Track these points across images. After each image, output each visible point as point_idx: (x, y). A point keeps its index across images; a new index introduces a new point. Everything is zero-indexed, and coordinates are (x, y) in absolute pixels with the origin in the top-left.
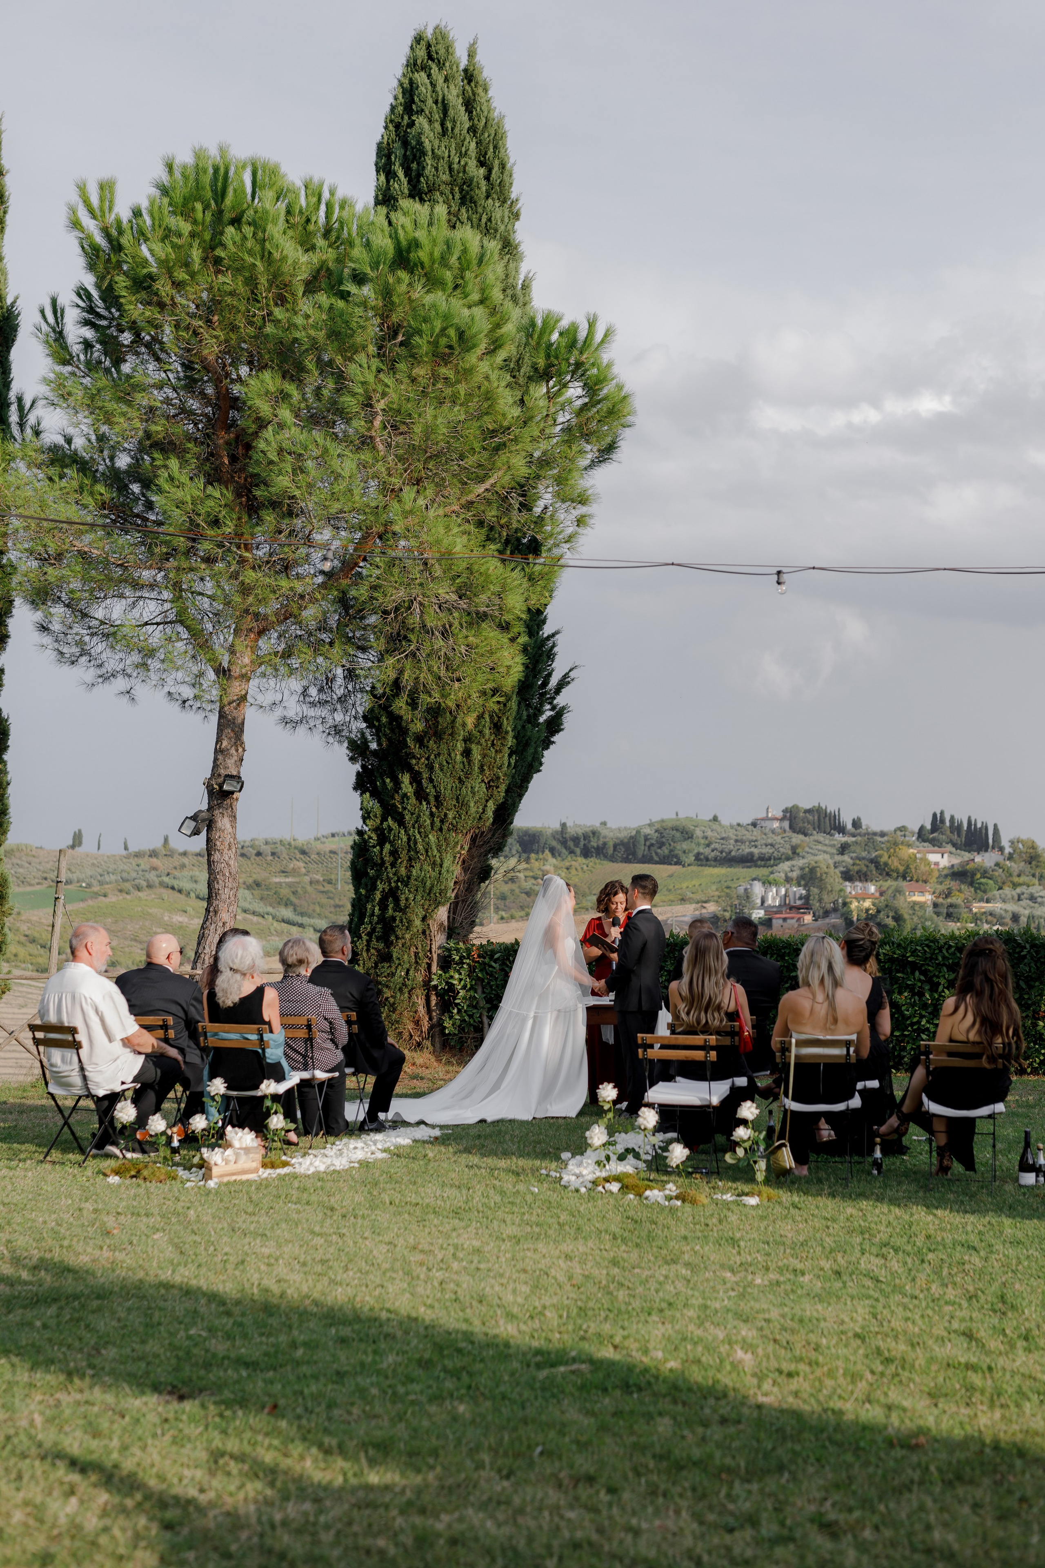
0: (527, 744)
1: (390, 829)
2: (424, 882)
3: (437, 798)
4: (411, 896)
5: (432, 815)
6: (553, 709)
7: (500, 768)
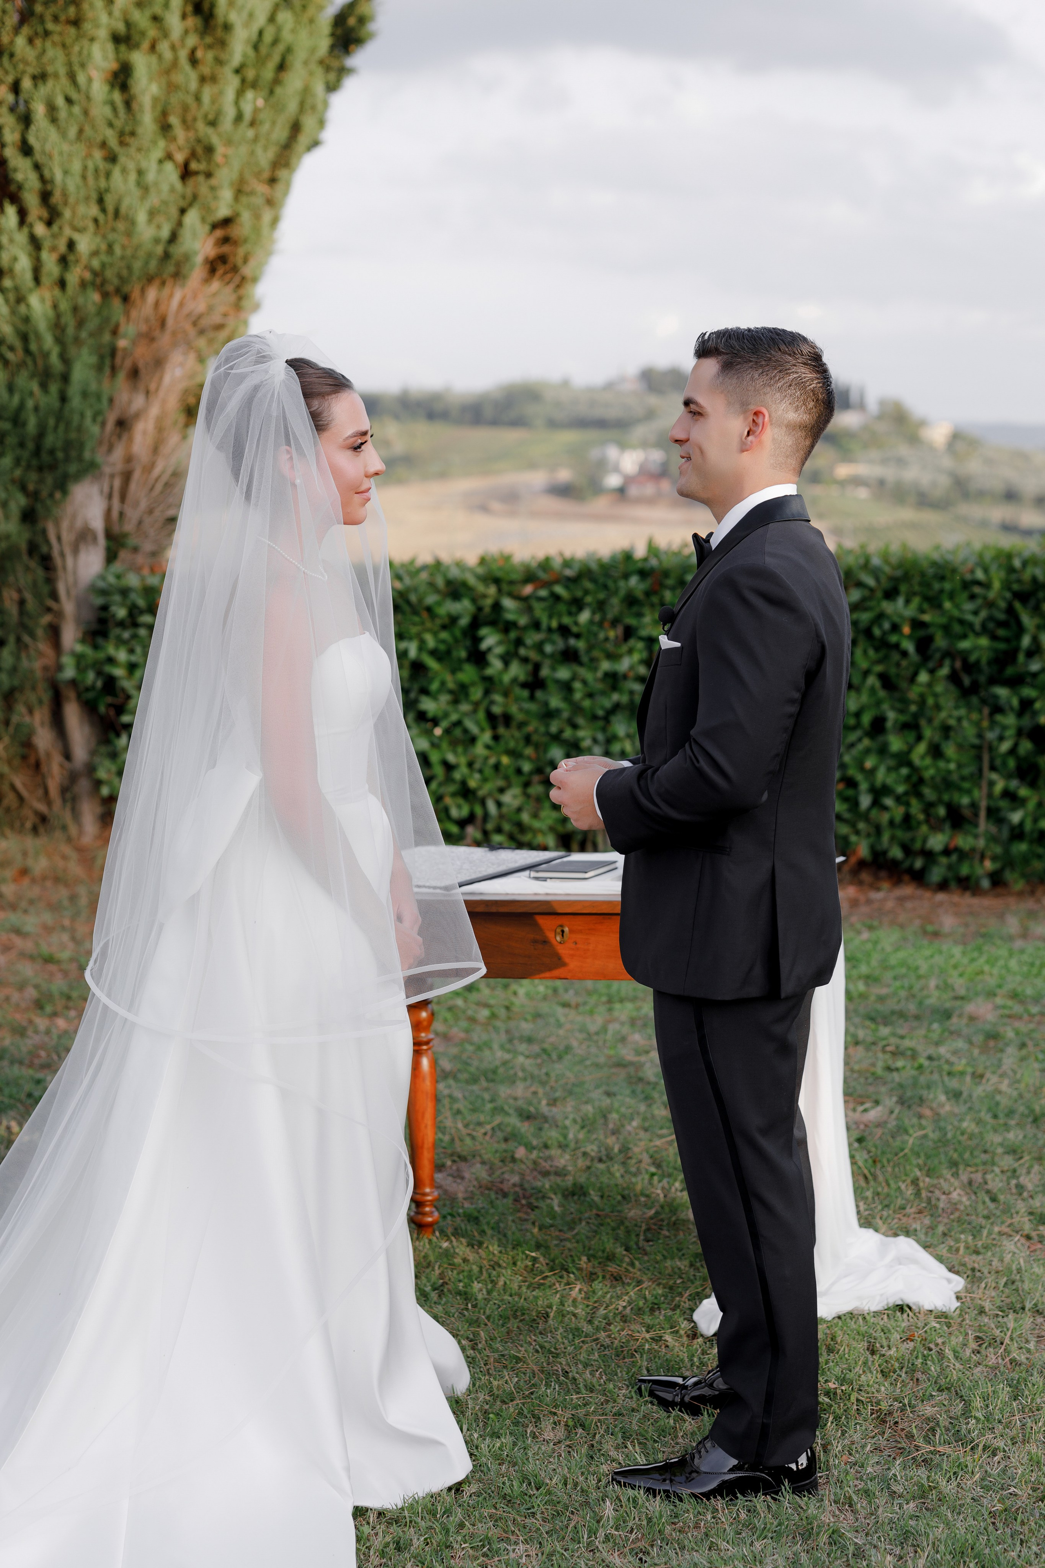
2: (17, 421)
5: (35, 244)
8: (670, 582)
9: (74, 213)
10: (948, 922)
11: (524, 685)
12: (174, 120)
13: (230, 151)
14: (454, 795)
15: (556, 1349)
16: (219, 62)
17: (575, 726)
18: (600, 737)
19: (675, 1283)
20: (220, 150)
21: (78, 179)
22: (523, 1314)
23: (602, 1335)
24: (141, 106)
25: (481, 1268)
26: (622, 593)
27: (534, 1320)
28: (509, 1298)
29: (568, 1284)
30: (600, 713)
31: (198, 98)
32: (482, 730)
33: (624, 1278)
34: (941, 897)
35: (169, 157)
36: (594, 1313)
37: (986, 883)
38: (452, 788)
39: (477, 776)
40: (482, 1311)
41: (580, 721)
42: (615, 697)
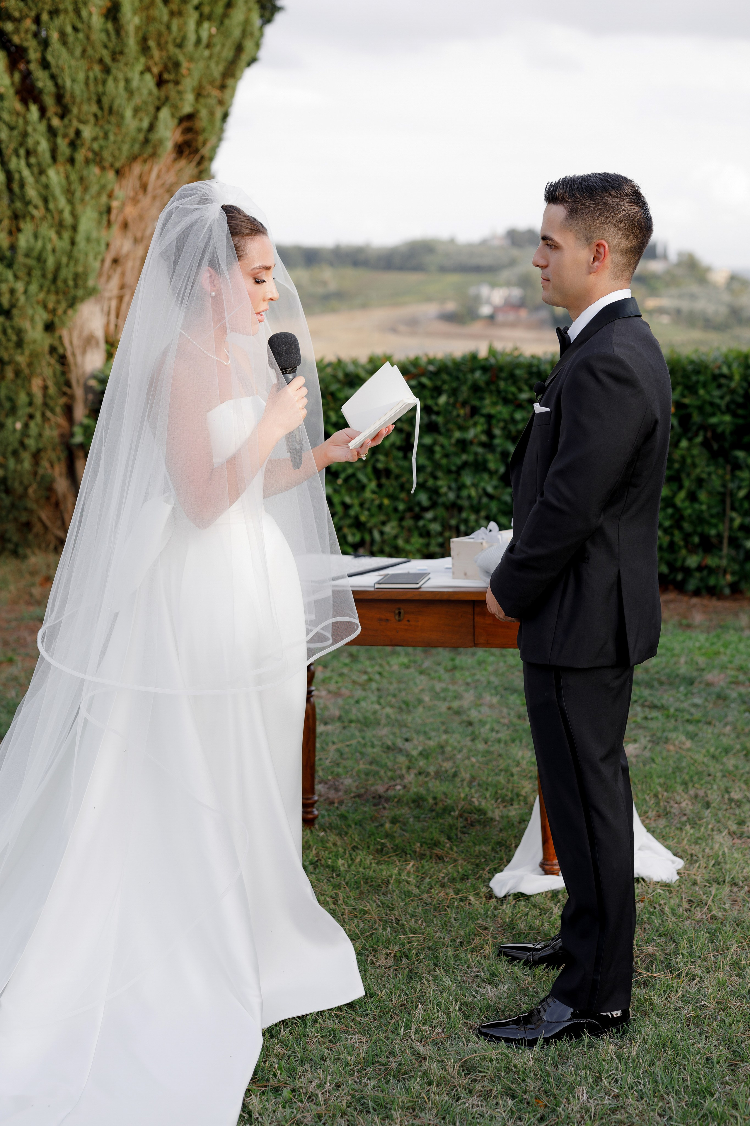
2: (40, 259)
3: (59, 98)
4: (20, 286)
5: (52, 132)
7: (180, 46)
8: (504, 375)
9: (80, 109)
10: (698, 618)
11: (400, 448)
12: (152, 43)
13: (192, 66)
14: (350, 526)
15: (392, 904)
17: (435, 478)
18: (453, 485)
19: (480, 861)
20: (185, 64)
21: (82, 86)
22: (372, 881)
23: (425, 896)
24: (127, 33)
25: (345, 850)
26: (470, 383)
27: (379, 885)
28: (363, 871)
29: (406, 861)
30: (454, 468)
31: (168, 27)
32: (370, 480)
33: (445, 858)
34: (695, 600)
35: (148, 69)
36: (422, 881)
37: (727, 591)
38: (348, 522)
39: (366, 513)
40: (343, 879)
41: (440, 474)
42: (464, 457)
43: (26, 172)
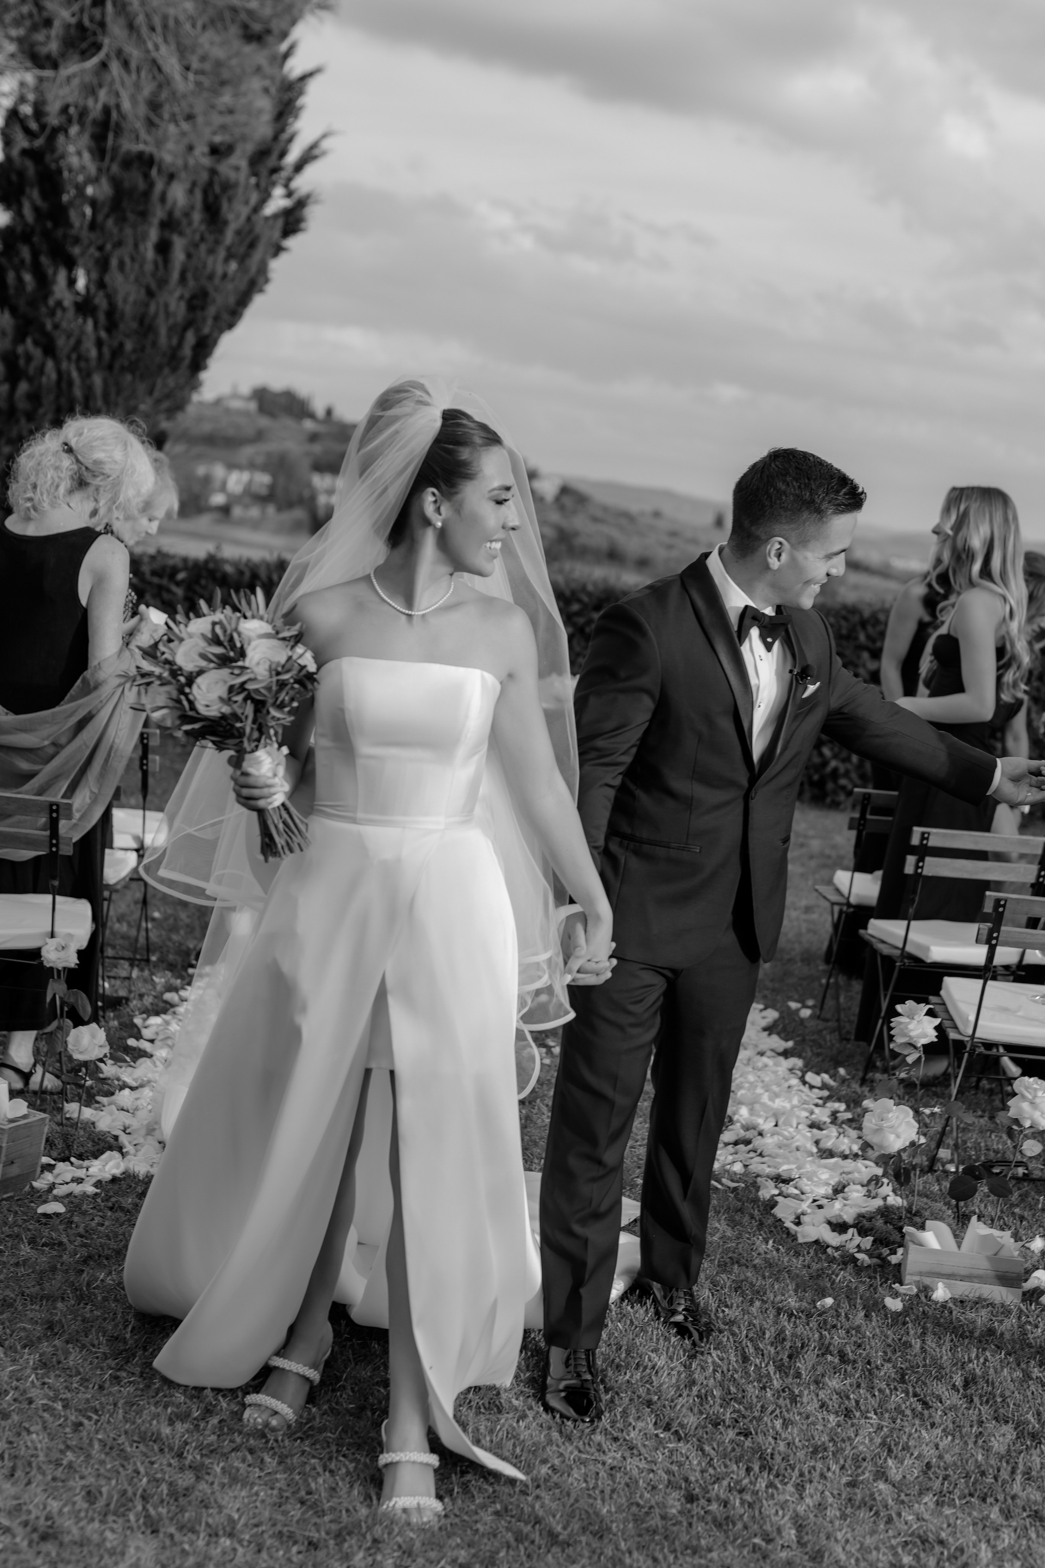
0: (252, 245)
1: (29, 358)
5: (99, 343)
6: (289, 195)
7: (210, 279)
9: (125, 326)
13: (217, 296)
16: (217, 242)
21: (131, 307)
43: (75, 374)
